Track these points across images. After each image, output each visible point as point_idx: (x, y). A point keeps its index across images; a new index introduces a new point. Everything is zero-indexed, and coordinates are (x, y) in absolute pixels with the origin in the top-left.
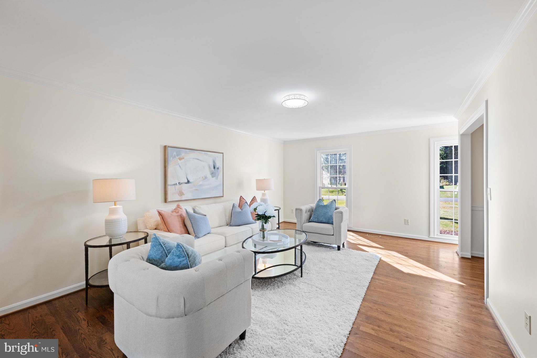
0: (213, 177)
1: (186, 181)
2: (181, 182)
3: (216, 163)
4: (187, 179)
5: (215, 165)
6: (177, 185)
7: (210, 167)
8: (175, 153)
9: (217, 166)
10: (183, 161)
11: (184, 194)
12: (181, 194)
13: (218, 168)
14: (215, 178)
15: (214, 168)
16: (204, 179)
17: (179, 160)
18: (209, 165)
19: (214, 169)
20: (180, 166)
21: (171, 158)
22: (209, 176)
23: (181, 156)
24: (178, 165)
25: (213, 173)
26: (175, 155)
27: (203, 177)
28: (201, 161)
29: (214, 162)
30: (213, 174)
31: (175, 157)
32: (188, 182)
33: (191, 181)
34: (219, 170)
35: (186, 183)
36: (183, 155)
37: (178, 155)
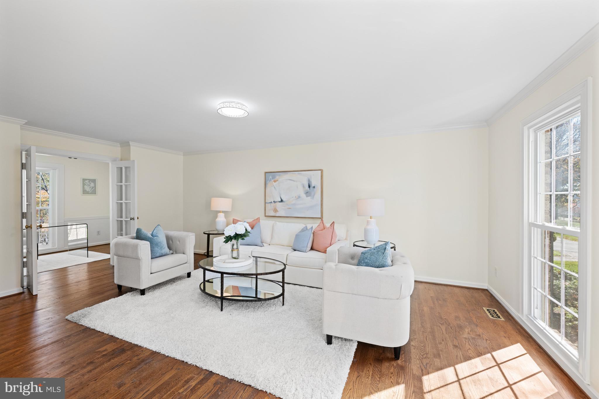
0: (307, 196)
1: (280, 200)
2: (276, 201)
3: (311, 182)
4: (281, 198)
5: (310, 183)
6: (272, 203)
7: (304, 187)
8: (271, 177)
9: (313, 184)
10: (277, 182)
11: (278, 211)
12: (276, 210)
13: (314, 187)
14: (309, 198)
15: (309, 187)
16: (297, 199)
17: (274, 182)
18: (303, 184)
19: (309, 189)
20: (275, 188)
21: (268, 181)
22: (303, 195)
23: (276, 179)
24: (273, 187)
25: (307, 192)
26: (271, 178)
27: (296, 197)
28: (294, 181)
29: (309, 181)
30: (307, 194)
31: (271, 180)
32: (282, 201)
33: (284, 200)
34: (315, 189)
35: (280, 202)
36: (277, 177)
37: (273, 178)
